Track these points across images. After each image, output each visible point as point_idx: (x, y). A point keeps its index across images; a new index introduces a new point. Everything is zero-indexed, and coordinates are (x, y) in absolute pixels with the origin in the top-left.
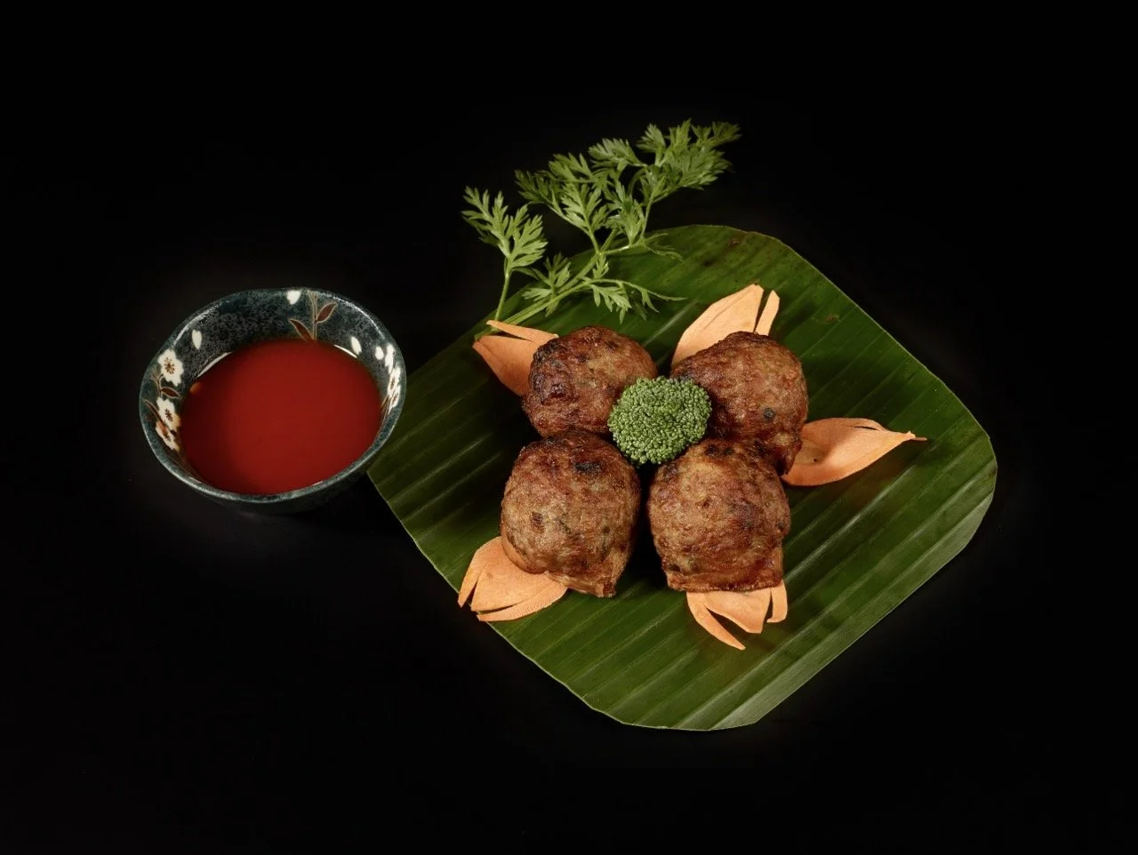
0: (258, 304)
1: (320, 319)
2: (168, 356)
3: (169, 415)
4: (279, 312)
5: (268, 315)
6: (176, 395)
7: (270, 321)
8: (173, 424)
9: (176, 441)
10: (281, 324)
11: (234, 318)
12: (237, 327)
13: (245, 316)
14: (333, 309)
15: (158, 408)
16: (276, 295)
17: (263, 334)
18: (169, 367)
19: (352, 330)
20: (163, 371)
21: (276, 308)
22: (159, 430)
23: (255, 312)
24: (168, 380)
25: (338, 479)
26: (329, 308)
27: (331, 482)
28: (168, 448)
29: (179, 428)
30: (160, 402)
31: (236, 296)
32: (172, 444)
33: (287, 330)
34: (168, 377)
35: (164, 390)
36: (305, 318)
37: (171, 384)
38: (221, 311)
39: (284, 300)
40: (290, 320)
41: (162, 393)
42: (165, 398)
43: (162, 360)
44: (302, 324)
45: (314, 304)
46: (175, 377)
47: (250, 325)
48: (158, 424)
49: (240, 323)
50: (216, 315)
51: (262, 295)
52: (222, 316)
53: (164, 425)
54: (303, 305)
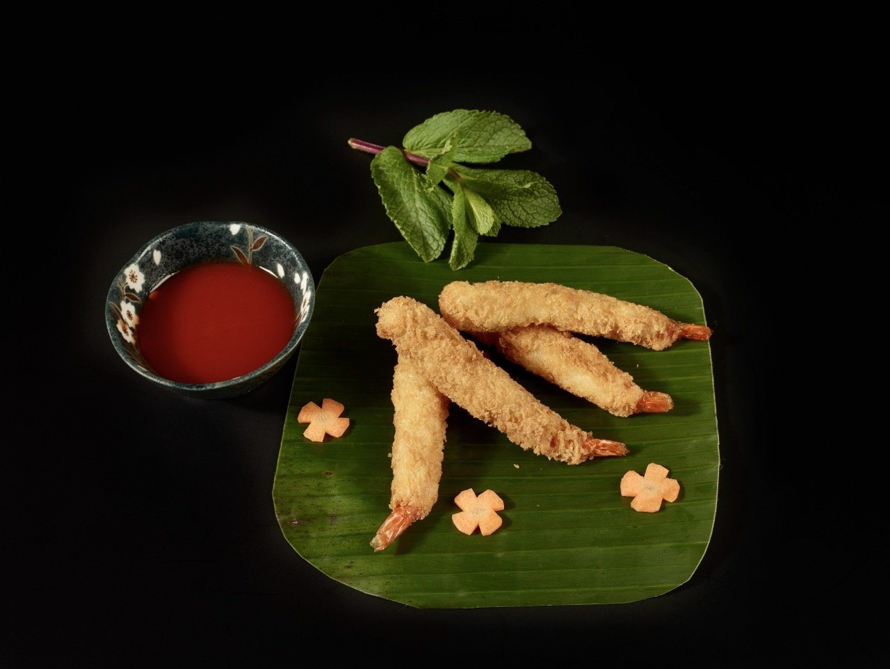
0: (207, 233)
1: (255, 247)
2: (133, 269)
3: (129, 315)
4: (223, 241)
5: (214, 242)
6: (137, 300)
7: (216, 247)
8: (132, 323)
9: (133, 335)
10: (224, 249)
11: (188, 242)
12: (189, 249)
13: (197, 241)
14: (265, 241)
15: (121, 309)
16: (221, 227)
17: (210, 256)
18: (133, 277)
19: (278, 258)
20: (128, 280)
21: (221, 237)
22: (119, 327)
23: (205, 239)
24: (131, 288)
25: (253, 376)
26: (261, 241)
27: (247, 378)
28: (126, 341)
29: (137, 326)
30: (123, 304)
31: (190, 225)
32: (129, 338)
33: (229, 254)
34: (132, 285)
35: (127, 295)
36: (243, 246)
37: (133, 291)
38: (177, 236)
39: (228, 231)
40: (232, 247)
41: (126, 297)
42: (127, 301)
43: (127, 271)
44: (241, 251)
45: (250, 236)
46: (138, 286)
47: (200, 249)
48: (120, 322)
49: (192, 246)
50: (173, 239)
51: (211, 226)
52: (178, 241)
53: (125, 322)
54: (242, 236)
